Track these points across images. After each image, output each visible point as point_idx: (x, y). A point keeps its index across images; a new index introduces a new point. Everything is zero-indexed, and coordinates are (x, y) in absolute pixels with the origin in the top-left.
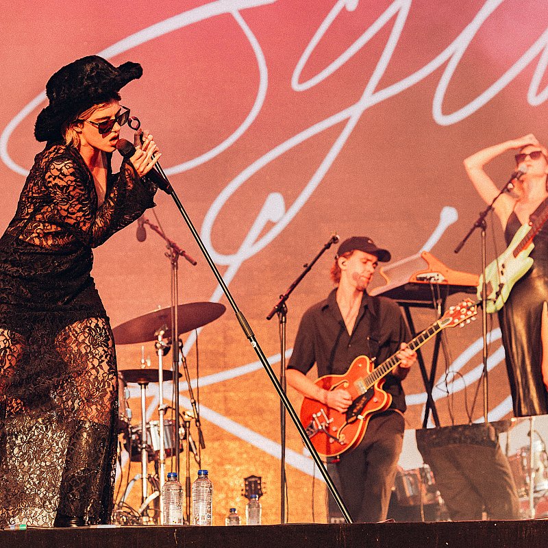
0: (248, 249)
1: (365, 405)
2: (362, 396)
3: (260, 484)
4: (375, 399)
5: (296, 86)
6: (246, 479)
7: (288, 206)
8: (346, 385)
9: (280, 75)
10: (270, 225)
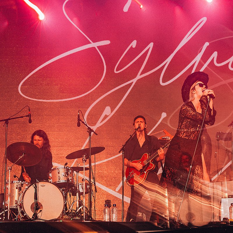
0: (99, 124)
1: (146, 168)
2: (146, 165)
3: (110, 202)
4: (150, 166)
5: (116, 72)
6: (105, 201)
7: (112, 111)
8: (140, 163)
9: (110, 68)
10: (106, 116)
